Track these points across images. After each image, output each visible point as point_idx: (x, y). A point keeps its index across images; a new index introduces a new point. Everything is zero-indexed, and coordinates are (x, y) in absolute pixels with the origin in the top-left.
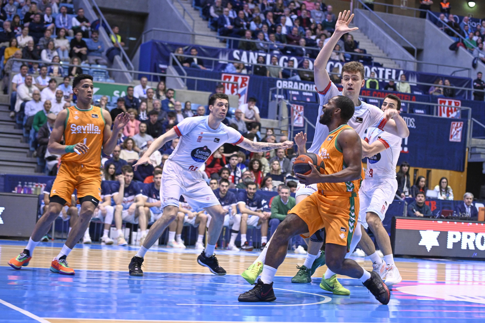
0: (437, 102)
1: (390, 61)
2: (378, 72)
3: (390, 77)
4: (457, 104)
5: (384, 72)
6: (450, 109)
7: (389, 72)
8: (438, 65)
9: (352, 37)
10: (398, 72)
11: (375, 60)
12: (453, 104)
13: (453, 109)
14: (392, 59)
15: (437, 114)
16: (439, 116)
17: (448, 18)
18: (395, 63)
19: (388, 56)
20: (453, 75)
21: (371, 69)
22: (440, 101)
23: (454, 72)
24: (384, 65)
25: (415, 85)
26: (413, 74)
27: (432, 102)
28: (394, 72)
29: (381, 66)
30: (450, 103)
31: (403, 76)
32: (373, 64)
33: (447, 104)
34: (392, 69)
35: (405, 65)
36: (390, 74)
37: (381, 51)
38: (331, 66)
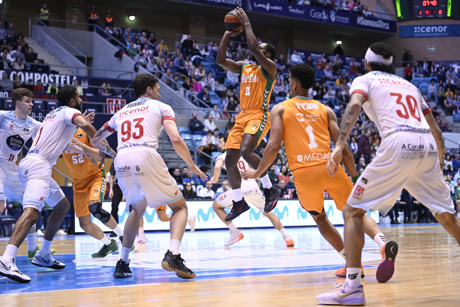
0: (106, 102)
1: (65, 69)
2: (54, 78)
3: (65, 82)
4: (123, 102)
5: (60, 78)
6: (117, 107)
7: (64, 78)
8: (105, 70)
9: (32, 50)
10: (71, 78)
11: (52, 68)
12: (119, 103)
13: (120, 106)
14: (66, 67)
15: (106, 112)
16: (108, 113)
17: (112, 30)
18: (69, 70)
19: (63, 64)
20: (119, 78)
21: (48, 76)
22: (109, 100)
23: (119, 76)
24: (60, 73)
25: (87, 88)
26: (84, 79)
27: (102, 102)
28: (68, 77)
29: (57, 73)
30: (117, 102)
31: (76, 81)
32: (50, 72)
33: (114, 102)
34: (67, 76)
35: (78, 72)
36: (65, 79)
37: (57, 60)
38: (15, 76)
